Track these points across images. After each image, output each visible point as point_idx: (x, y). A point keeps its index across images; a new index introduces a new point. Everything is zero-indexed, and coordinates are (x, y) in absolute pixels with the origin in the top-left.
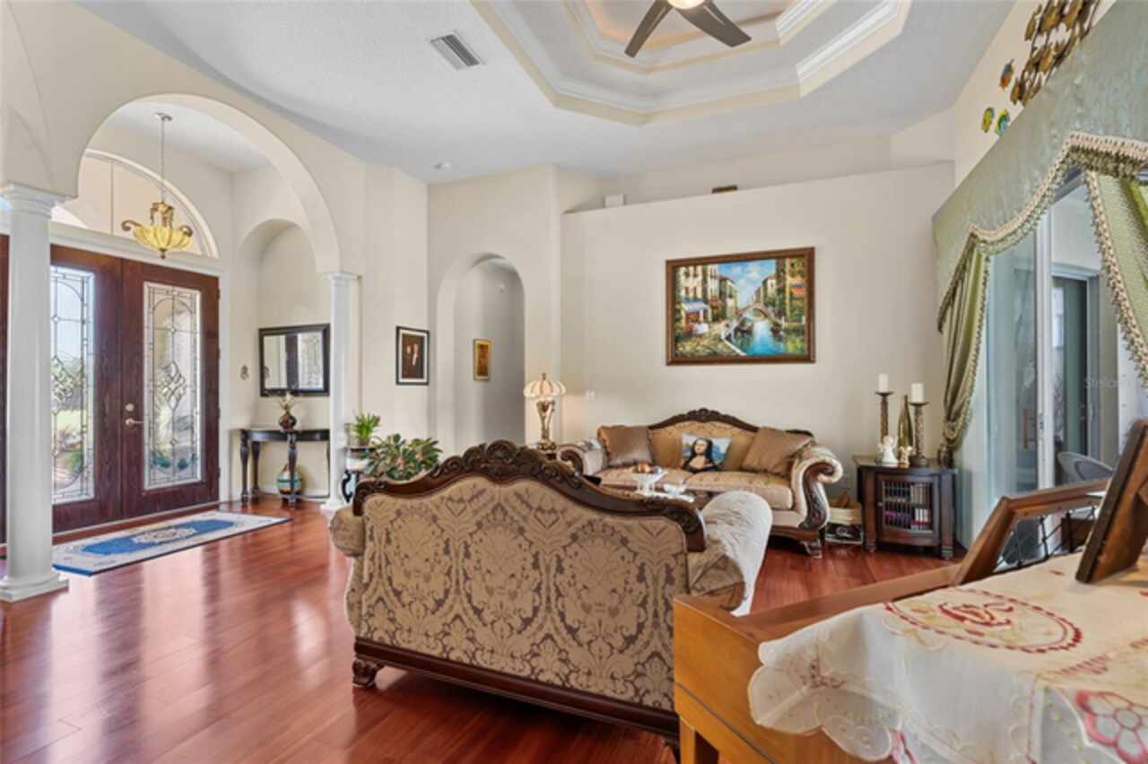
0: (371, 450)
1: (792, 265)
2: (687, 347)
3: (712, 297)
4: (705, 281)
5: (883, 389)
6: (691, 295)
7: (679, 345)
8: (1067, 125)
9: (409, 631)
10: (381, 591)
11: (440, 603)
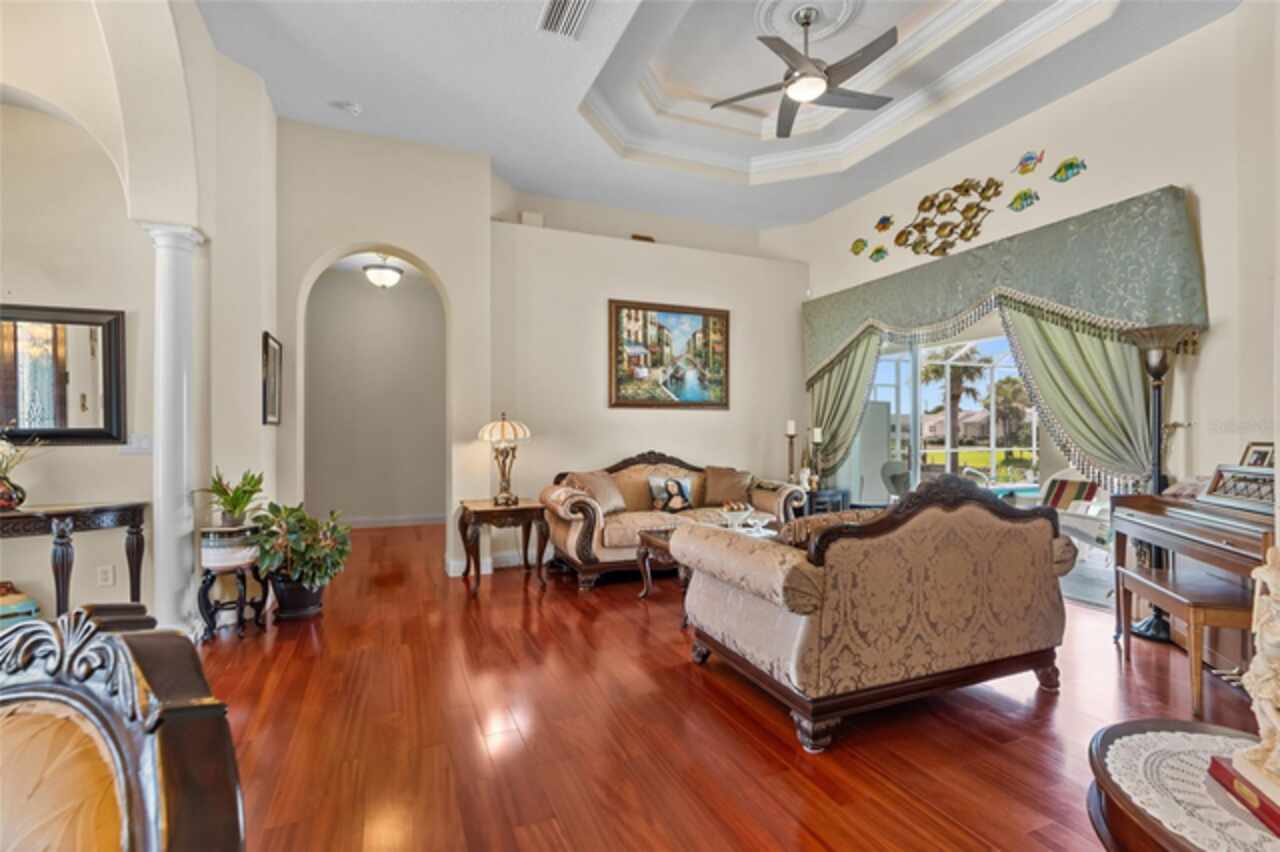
0: (255, 531)
1: (715, 324)
2: (629, 390)
3: (652, 342)
4: (645, 326)
5: (791, 431)
6: (633, 338)
7: (622, 387)
8: (994, 281)
9: (875, 667)
10: (846, 639)
11: (902, 630)
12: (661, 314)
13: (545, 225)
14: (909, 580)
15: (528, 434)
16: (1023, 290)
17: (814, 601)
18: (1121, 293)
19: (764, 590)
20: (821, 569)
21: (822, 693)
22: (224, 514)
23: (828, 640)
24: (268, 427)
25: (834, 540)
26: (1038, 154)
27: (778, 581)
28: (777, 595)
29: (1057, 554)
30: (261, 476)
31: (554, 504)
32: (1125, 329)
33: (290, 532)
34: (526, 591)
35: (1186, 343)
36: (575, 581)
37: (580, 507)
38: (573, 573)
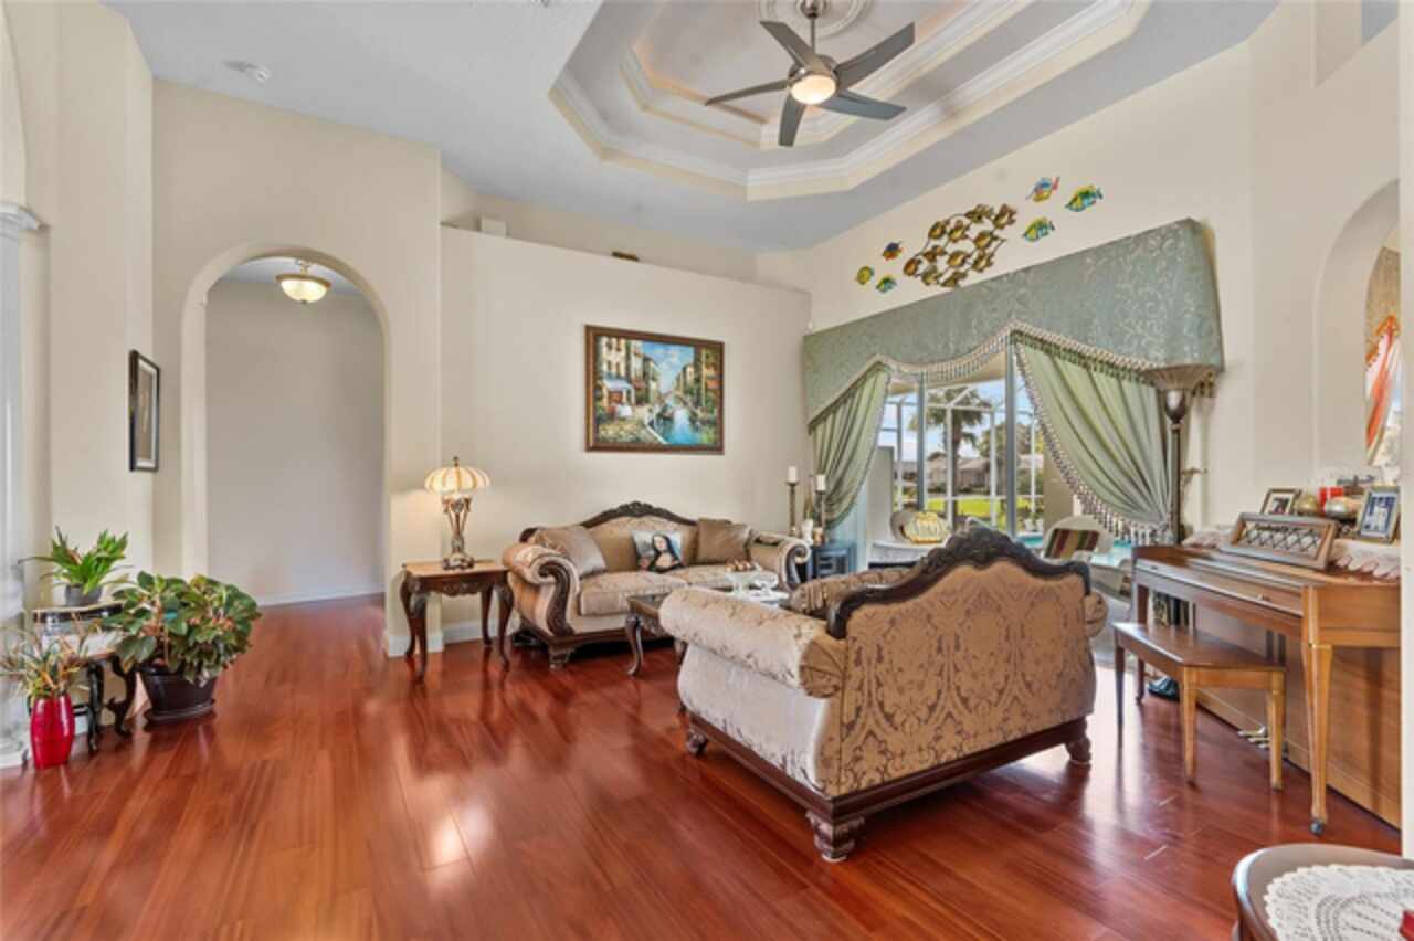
0: (115, 610)
1: (707, 356)
2: (609, 431)
3: (636, 376)
4: (628, 357)
5: (793, 479)
6: (614, 371)
7: (600, 427)
8: (1009, 315)
9: (903, 754)
10: (871, 723)
11: (932, 708)
12: (647, 344)
13: (508, 234)
14: (940, 650)
15: (488, 482)
16: (1039, 325)
17: (835, 681)
18: (1140, 331)
19: (776, 669)
20: (842, 642)
21: (844, 790)
22: (69, 588)
23: (851, 726)
24: (137, 474)
25: (857, 607)
26: (1054, 180)
27: (793, 660)
28: (792, 676)
29: (1089, 614)
30: (124, 537)
31: (520, 567)
32: (1143, 368)
33: (164, 610)
34: (485, 671)
35: (1202, 385)
36: (546, 656)
37: (550, 569)
38: (543, 648)
